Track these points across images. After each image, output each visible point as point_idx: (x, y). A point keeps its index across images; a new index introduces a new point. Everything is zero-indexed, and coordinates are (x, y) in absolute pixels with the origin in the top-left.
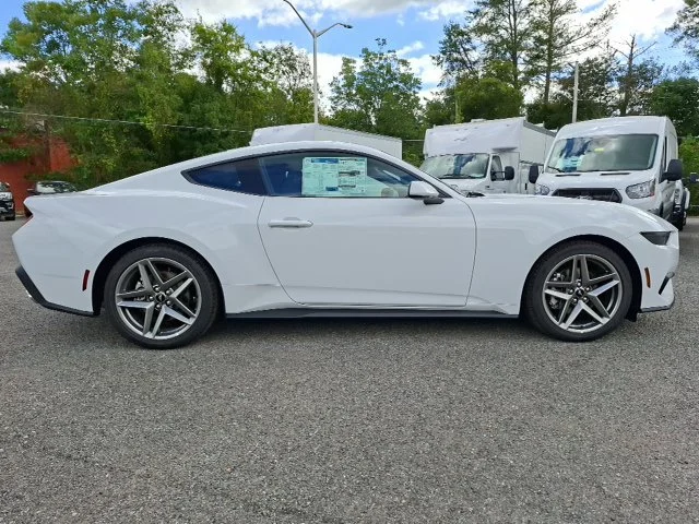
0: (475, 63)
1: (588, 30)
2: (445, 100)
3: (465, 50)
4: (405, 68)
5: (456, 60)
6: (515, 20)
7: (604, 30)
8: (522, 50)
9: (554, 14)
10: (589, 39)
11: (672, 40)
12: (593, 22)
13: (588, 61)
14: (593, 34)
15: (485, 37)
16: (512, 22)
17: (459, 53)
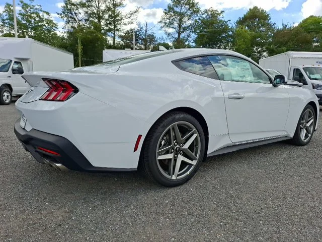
0: (80, 20)
1: (129, 16)
2: (68, 36)
3: (75, 13)
4: (48, 16)
5: (71, 17)
6: (99, 4)
7: (135, 17)
8: (103, 19)
9: (115, 5)
10: (130, 20)
11: (159, 27)
12: (131, 13)
13: (131, 30)
14: (132, 18)
15: (85, 9)
16: (97, 5)
17: (72, 14)
